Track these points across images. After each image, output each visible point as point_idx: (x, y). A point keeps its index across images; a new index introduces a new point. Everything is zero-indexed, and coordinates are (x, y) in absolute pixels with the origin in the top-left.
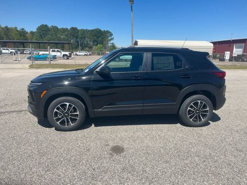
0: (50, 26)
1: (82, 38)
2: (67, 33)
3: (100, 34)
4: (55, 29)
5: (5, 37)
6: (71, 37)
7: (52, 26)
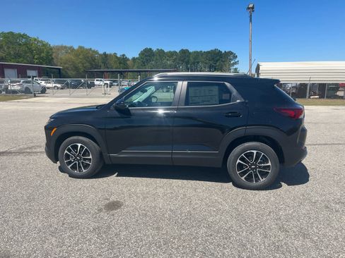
0: (154, 49)
1: (194, 63)
2: (175, 57)
3: (218, 57)
4: (161, 52)
5: (103, 65)
6: (181, 62)
7: (158, 49)
